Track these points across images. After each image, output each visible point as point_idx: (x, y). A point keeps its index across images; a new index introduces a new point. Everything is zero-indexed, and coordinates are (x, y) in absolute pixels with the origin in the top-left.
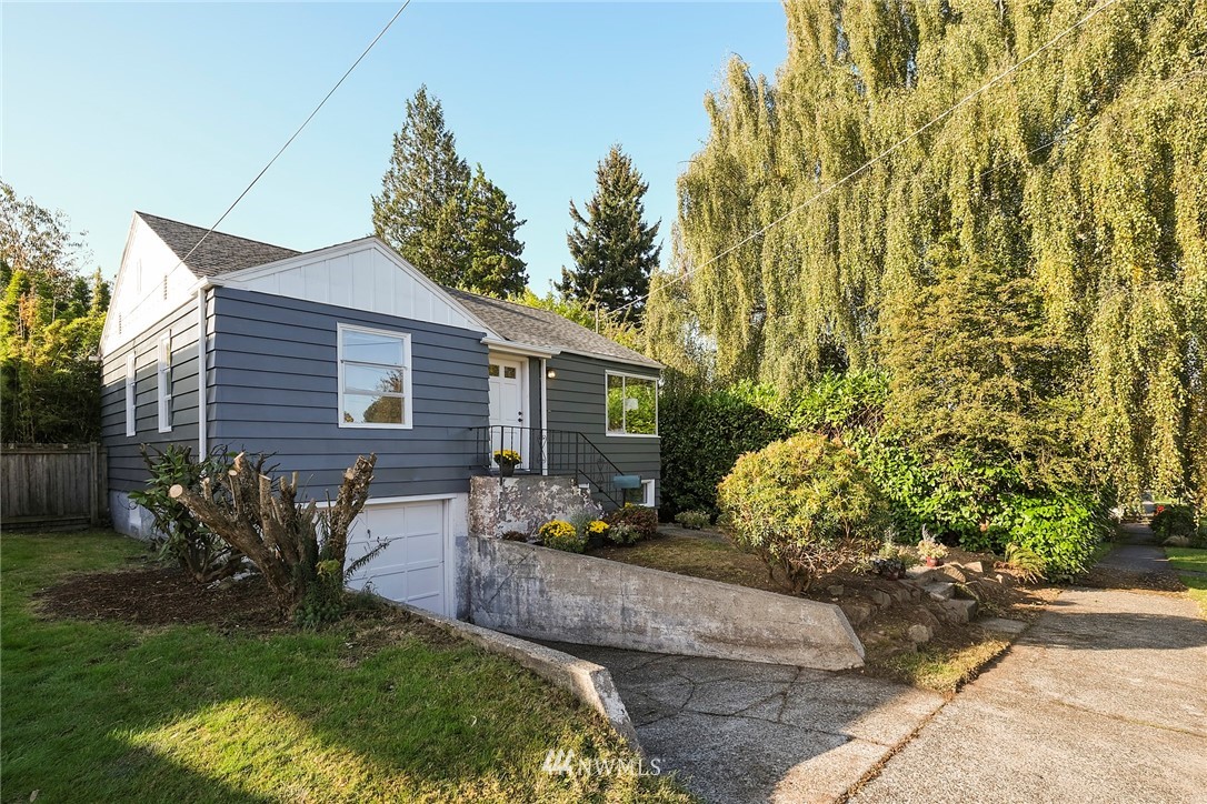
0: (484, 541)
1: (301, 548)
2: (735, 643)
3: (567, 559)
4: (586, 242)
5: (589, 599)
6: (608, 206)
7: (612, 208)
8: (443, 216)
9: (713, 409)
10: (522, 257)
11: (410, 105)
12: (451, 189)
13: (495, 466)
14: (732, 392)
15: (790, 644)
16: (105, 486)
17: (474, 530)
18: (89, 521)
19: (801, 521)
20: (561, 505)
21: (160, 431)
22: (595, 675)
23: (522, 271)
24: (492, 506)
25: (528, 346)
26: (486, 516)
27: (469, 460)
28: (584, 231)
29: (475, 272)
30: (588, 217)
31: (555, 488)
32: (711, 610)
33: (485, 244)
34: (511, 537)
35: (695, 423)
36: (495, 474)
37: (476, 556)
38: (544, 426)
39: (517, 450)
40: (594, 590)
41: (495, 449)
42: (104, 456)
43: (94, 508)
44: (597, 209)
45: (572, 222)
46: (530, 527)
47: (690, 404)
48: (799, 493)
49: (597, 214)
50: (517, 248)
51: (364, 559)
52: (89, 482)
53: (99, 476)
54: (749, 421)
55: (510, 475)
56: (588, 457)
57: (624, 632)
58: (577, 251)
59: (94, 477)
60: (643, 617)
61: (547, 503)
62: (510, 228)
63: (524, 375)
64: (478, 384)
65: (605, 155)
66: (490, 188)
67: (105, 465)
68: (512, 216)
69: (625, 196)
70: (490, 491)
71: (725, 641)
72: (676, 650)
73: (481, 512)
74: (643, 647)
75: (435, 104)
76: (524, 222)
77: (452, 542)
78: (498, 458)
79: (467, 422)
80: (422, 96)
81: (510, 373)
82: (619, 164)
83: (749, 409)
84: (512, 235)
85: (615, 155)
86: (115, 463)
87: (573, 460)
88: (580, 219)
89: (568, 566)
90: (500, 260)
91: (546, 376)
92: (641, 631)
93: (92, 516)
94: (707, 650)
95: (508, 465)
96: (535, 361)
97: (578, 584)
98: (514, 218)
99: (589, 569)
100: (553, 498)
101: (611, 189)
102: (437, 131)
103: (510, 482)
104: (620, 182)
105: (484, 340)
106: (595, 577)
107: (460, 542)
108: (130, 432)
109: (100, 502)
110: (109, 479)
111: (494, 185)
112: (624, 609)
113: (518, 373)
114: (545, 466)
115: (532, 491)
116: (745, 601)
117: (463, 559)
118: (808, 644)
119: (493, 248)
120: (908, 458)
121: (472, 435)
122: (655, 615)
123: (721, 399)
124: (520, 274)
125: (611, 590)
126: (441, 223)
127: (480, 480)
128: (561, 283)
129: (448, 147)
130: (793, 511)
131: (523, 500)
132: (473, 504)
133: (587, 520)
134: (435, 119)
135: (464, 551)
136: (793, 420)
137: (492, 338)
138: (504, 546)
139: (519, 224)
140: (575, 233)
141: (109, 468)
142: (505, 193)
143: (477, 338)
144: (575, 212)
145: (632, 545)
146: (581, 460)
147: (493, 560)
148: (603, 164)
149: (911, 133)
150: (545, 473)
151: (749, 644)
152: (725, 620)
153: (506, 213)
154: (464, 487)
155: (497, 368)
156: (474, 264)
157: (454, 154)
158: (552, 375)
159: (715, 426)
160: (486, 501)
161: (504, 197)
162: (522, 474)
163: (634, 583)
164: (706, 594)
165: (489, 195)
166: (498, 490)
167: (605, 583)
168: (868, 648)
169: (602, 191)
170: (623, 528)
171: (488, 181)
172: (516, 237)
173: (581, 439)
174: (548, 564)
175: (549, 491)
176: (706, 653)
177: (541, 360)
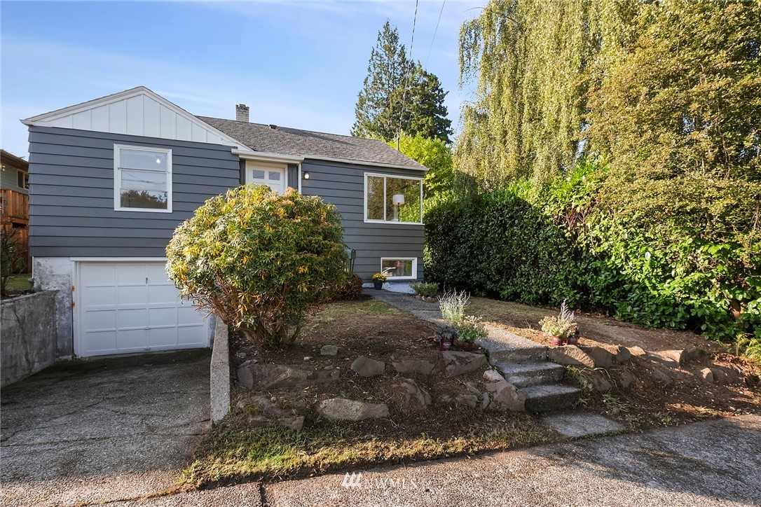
10: (448, 117)
14: (508, 189)
23: (449, 126)
25: (276, 155)
33: (420, 111)
35: (483, 217)
50: (444, 111)
54: (517, 211)
62: (440, 99)
63: (285, 178)
66: (427, 75)
68: (441, 90)
83: (518, 202)
84: (440, 103)
91: (303, 177)
96: (292, 167)
105: (234, 151)
119: (425, 113)
124: (446, 128)
129: (401, 54)
134: (394, 38)
136: (547, 208)
137: (242, 150)
142: (437, 76)
153: (437, 89)
155: (263, 173)
157: (405, 57)
158: (307, 176)
161: (437, 79)
165: (426, 79)
171: (424, 70)
172: (443, 104)
177: (296, 166)
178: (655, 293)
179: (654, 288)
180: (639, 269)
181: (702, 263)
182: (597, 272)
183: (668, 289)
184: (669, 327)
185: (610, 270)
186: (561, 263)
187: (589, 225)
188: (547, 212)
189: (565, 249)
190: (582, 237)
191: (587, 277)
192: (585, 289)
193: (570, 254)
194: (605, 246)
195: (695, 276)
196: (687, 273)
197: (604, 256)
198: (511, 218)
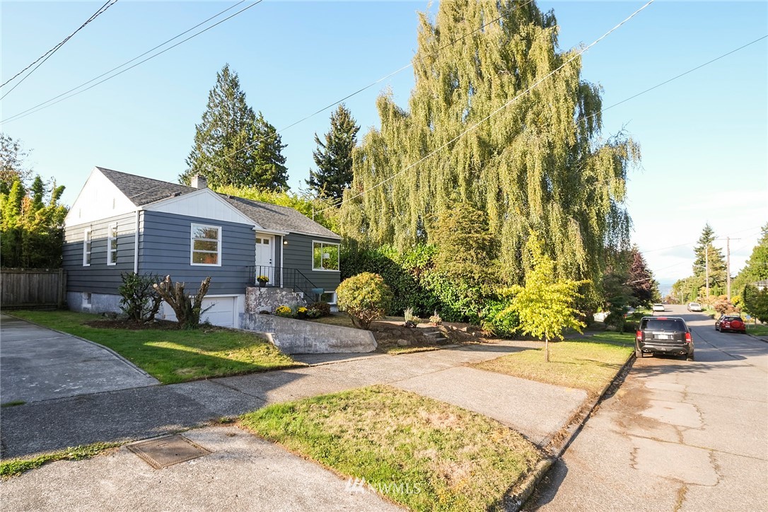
0: (252, 315)
1: (186, 306)
2: (340, 347)
3: (284, 320)
4: (324, 157)
5: (292, 336)
6: (337, 137)
7: (339, 139)
8: (238, 140)
9: (370, 258)
10: (285, 165)
11: (219, 76)
12: (243, 124)
13: (257, 283)
14: (379, 251)
15: (356, 345)
16: (65, 289)
17: (247, 310)
18: (57, 306)
19: (357, 301)
20: (287, 300)
21: (108, 265)
22: (272, 335)
23: (285, 173)
24: (255, 300)
25: (274, 231)
26: (253, 304)
27: (246, 280)
28: (323, 151)
29: (257, 174)
30: (325, 143)
31: (284, 293)
32: (333, 336)
33: (262, 157)
34: (263, 312)
35: (362, 265)
36: (257, 286)
37: (248, 321)
38: (282, 266)
39: (267, 276)
40: (294, 332)
41: (257, 276)
42: (65, 275)
43: (60, 300)
44: (331, 139)
45: (316, 145)
46: (272, 309)
47: (360, 256)
48: (357, 293)
49: (330, 142)
50: (282, 160)
51: (206, 310)
52: (58, 287)
53: (63, 284)
54: (386, 265)
55: (264, 287)
56: (300, 280)
57: (305, 347)
58: (319, 162)
59: (60, 285)
60: (312, 341)
61: (280, 299)
62: (279, 148)
63: (273, 243)
64: (251, 248)
65: (336, 108)
66: (266, 126)
67: (65, 279)
68: (279, 141)
69: (347, 133)
70: (254, 294)
71: (337, 346)
72: (322, 352)
73: (250, 302)
74: (311, 352)
75: (234, 76)
76: (286, 146)
77: (238, 315)
78: (258, 279)
79: (246, 264)
80: (226, 70)
81: (266, 242)
82: (344, 114)
83: (386, 259)
84: (279, 152)
85: (342, 110)
86: (72, 278)
87: (293, 281)
88: (321, 143)
89: (285, 323)
90: (272, 167)
91: (284, 243)
92: (310, 346)
93: (59, 304)
94: (332, 350)
95: (263, 282)
96: (278, 237)
97: (288, 330)
98: (280, 142)
99: (292, 323)
100: (283, 297)
101: (339, 127)
102: (235, 90)
103: (263, 290)
104: (344, 124)
105: (254, 229)
106: (294, 327)
107: (241, 315)
108: (85, 264)
109: (63, 297)
110: (67, 286)
111: (269, 123)
112: (305, 338)
113: (270, 242)
114: (282, 283)
115: (273, 294)
116: (343, 331)
117: (242, 323)
118: (361, 345)
119: (268, 160)
120: (450, 283)
121: (248, 269)
122: (315, 339)
123: (374, 254)
124: (284, 174)
125: (300, 332)
126: (236, 144)
127: (250, 288)
128: (309, 180)
129: (242, 100)
130: (355, 298)
131: (269, 298)
132: (247, 299)
133: (297, 307)
134: (235, 84)
135: (243, 319)
136: (404, 265)
137: (258, 228)
138: (260, 316)
139: (283, 147)
140: (317, 152)
141: (68, 281)
142: (275, 128)
143: (251, 228)
144: (318, 139)
145: (317, 318)
146: (297, 281)
147: (255, 322)
148: (334, 113)
149: (446, 144)
150: (282, 286)
151: (344, 347)
152: (337, 339)
153: (276, 140)
154: (243, 291)
155: (260, 240)
156: (256, 169)
157: (245, 104)
158: (286, 243)
159: (371, 266)
160: (253, 297)
161: (275, 130)
162: (270, 286)
163: (308, 328)
164: (332, 330)
165: (266, 129)
166: (258, 293)
167: (298, 329)
168: (379, 345)
169: (334, 129)
170: (314, 310)
171: (265, 121)
172: (281, 153)
173: (297, 272)
174: (277, 323)
175: (281, 294)
176: (332, 352)
177: (280, 237)
178: (453, 307)
179: (452, 305)
180: (446, 297)
181: (469, 294)
182: (428, 298)
183: (458, 305)
184: (458, 321)
185: (435, 297)
186: (411, 293)
187: (425, 275)
188: (404, 267)
189: (414, 287)
190: (421, 281)
191: (424, 301)
192: (422, 306)
193: (416, 289)
194: (432, 286)
195: (468, 299)
196: (465, 298)
197: (432, 290)
198: (382, 267)
